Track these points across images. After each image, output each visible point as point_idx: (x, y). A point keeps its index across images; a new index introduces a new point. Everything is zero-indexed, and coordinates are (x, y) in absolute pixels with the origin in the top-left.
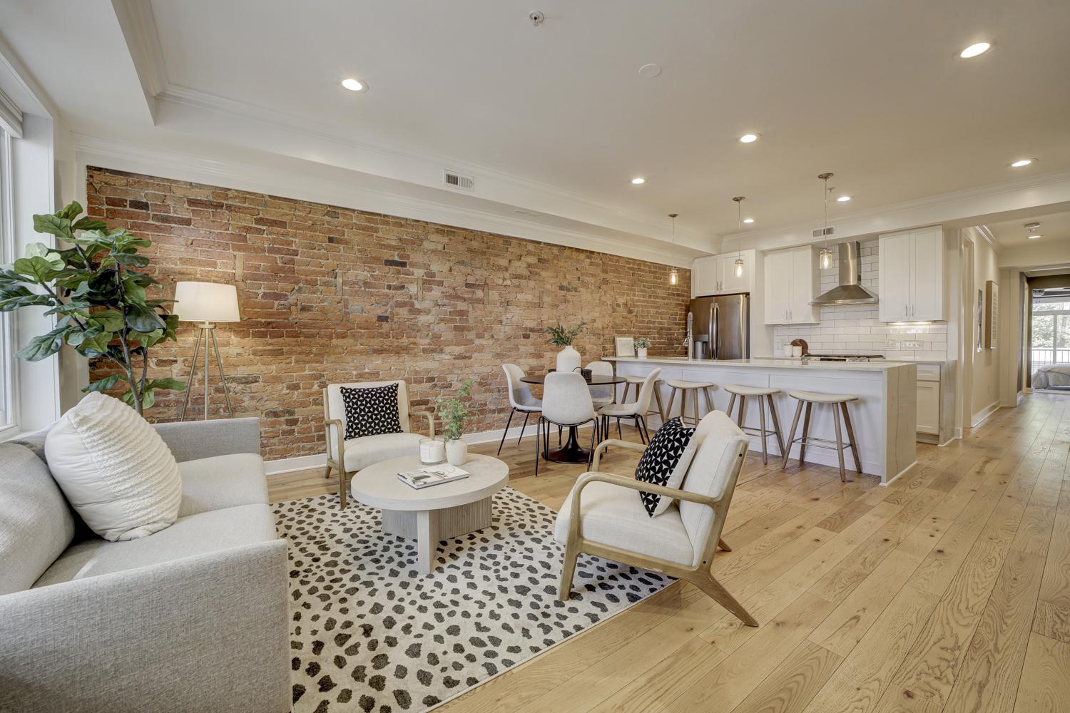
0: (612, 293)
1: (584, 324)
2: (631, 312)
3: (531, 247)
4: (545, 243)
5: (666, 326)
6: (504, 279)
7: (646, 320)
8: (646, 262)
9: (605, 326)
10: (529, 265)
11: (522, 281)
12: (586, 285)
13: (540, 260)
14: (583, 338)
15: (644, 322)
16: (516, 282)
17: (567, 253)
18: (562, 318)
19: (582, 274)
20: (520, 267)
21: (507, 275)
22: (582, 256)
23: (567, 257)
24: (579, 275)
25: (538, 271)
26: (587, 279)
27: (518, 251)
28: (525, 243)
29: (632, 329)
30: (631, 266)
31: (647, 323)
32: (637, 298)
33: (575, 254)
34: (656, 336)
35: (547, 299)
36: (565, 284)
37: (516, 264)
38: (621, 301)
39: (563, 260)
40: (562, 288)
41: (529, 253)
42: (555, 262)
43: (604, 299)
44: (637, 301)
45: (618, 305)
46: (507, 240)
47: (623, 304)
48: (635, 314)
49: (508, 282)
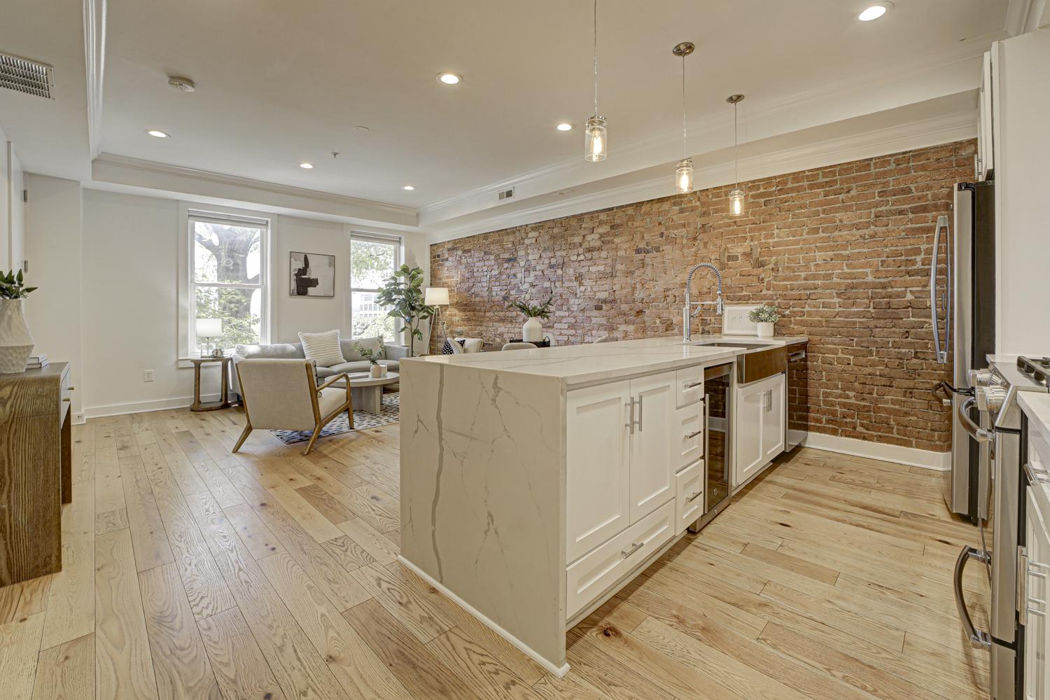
0: (719, 242)
1: (668, 290)
2: (761, 265)
3: (603, 217)
4: (617, 208)
5: (870, 279)
6: (578, 255)
7: (803, 275)
8: (804, 172)
9: (705, 290)
10: (601, 236)
11: (594, 253)
12: (672, 241)
13: (612, 227)
14: (668, 308)
15: (796, 278)
16: (588, 255)
17: (645, 208)
18: (638, 286)
19: (667, 228)
20: (593, 240)
21: (581, 251)
22: (666, 206)
23: (645, 214)
24: (663, 230)
25: (609, 238)
26: (673, 233)
27: (590, 225)
28: (597, 215)
29: (765, 292)
30: (762, 190)
31: (805, 279)
32: (776, 240)
33: (656, 206)
34: (836, 300)
35: (619, 267)
36: (642, 245)
37: (589, 237)
38: (738, 250)
39: (640, 218)
40: (638, 251)
41: (601, 223)
42: (630, 223)
43: (703, 252)
44: (776, 245)
45: (733, 258)
46: (580, 218)
47: (744, 254)
48: (771, 266)
49: (582, 257)
